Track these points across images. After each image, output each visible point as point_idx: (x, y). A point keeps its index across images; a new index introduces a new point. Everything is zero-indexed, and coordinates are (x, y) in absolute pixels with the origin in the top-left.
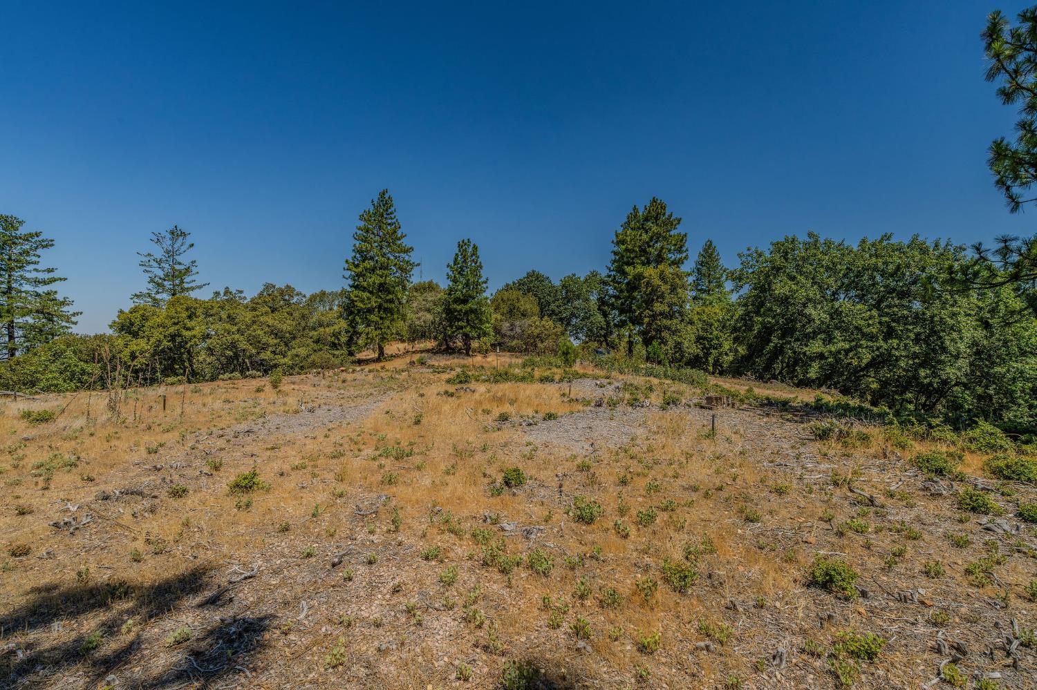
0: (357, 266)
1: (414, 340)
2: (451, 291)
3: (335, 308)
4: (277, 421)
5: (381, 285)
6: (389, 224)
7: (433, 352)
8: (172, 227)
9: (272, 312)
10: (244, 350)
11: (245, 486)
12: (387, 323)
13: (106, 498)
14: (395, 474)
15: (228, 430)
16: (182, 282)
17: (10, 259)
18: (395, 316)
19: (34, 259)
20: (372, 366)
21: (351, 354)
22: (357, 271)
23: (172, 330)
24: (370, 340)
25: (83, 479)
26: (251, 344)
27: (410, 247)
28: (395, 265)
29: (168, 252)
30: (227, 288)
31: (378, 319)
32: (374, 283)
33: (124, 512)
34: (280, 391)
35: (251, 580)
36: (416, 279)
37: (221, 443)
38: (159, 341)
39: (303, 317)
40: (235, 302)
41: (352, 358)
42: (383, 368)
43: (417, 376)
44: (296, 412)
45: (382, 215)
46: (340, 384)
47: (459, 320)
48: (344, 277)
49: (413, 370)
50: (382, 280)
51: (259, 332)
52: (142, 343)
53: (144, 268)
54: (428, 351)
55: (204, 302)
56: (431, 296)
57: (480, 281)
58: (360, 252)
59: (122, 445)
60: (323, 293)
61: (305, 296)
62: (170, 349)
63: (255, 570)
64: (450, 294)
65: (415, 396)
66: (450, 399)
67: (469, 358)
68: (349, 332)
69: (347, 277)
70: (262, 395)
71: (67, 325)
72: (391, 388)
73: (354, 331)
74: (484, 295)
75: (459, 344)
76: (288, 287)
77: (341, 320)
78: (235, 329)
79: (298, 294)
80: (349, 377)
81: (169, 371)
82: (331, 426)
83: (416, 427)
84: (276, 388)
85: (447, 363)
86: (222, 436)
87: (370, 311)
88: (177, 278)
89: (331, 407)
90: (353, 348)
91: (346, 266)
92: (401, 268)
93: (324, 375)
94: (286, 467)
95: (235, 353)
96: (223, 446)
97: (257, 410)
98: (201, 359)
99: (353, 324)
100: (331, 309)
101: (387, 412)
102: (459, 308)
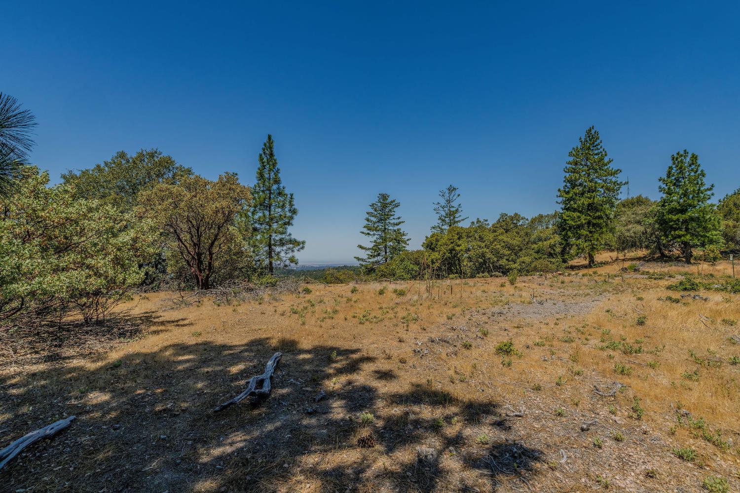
0: (568, 193)
1: (624, 249)
2: (665, 202)
3: (550, 226)
4: (518, 308)
5: (589, 205)
6: (596, 154)
7: (645, 261)
8: (448, 186)
9: (506, 232)
10: (489, 258)
11: (505, 350)
12: (596, 236)
13: (433, 341)
14: (627, 366)
15: (487, 311)
16: (454, 217)
17: (385, 215)
18: (604, 230)
19: (393, 213)
20: (585, 271)
21: (564, 261)
22: (567, 196)
23: (450, 246)
24: (580, 250)
25: (421, 328)
26: (493, 255)
27: (617, 169)
28: (602, 187)
29: (447, 201)
30: (478, 219)
31: (588, 233)
32: (583, 204)
33: (442, 351)
34: (516, 287)
35: (520, 418)
36: (623, 196)
37: (485, 318)
38: (444, 253)
39: (527, 234)
40: (483, 227)
41: (565, 265)
42: (595, 273)
43: (631, 281)
44: (530, 303)
45: (589, 148)
46: (559, 285)
47: (675, 229)
48: (557, 202)
49: (626, 276)
50: (590, 201)
51: (498, 246)
52: (436, 254)
53: (435, 212)
54: (639, 259)
55: (466, 229)
56: (640, 210)
57: (702, 189)
58: (570, 181)
59: (435, 312)
60: (541, 216)
61: (527, 220)
62: (449, 258)
63: (523, 412)
64: (663, 206)
65: (633, 299)
66: (674, 305)
67: (689, 265)
68: (563, 244)
69: (559, 202)
70: (505, 289)
71: (405, 245)
72: (605, 291)
73: (567, 244)
74: (709, 202)
75: (676, 252)
76: (516, 214)
77: (555, 235)
78: (483, 245)
79: (522, 219)
80: (567, 279)
81: (450, 271)
82: (558, 316)
83: (640, 327)
84: (513, 285)
85: (663, 270)
86: (485, 314)
87: (580, 227)
88: (451, 216)
89: (555, 302)
90: (566, 257)
91: (559, 194)
92: (608, 189)
93: (546, 277)
94: (530, 343)
95: (484, 260)
96: (486, 321)
97: (503, 298)
98: (465, 264)
99: (566, 238)
100: (547, 228)
101: (608, 311)
102: (675, 218)
